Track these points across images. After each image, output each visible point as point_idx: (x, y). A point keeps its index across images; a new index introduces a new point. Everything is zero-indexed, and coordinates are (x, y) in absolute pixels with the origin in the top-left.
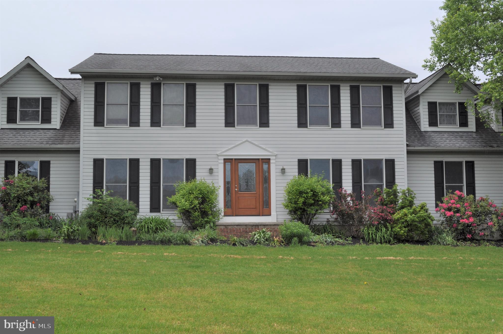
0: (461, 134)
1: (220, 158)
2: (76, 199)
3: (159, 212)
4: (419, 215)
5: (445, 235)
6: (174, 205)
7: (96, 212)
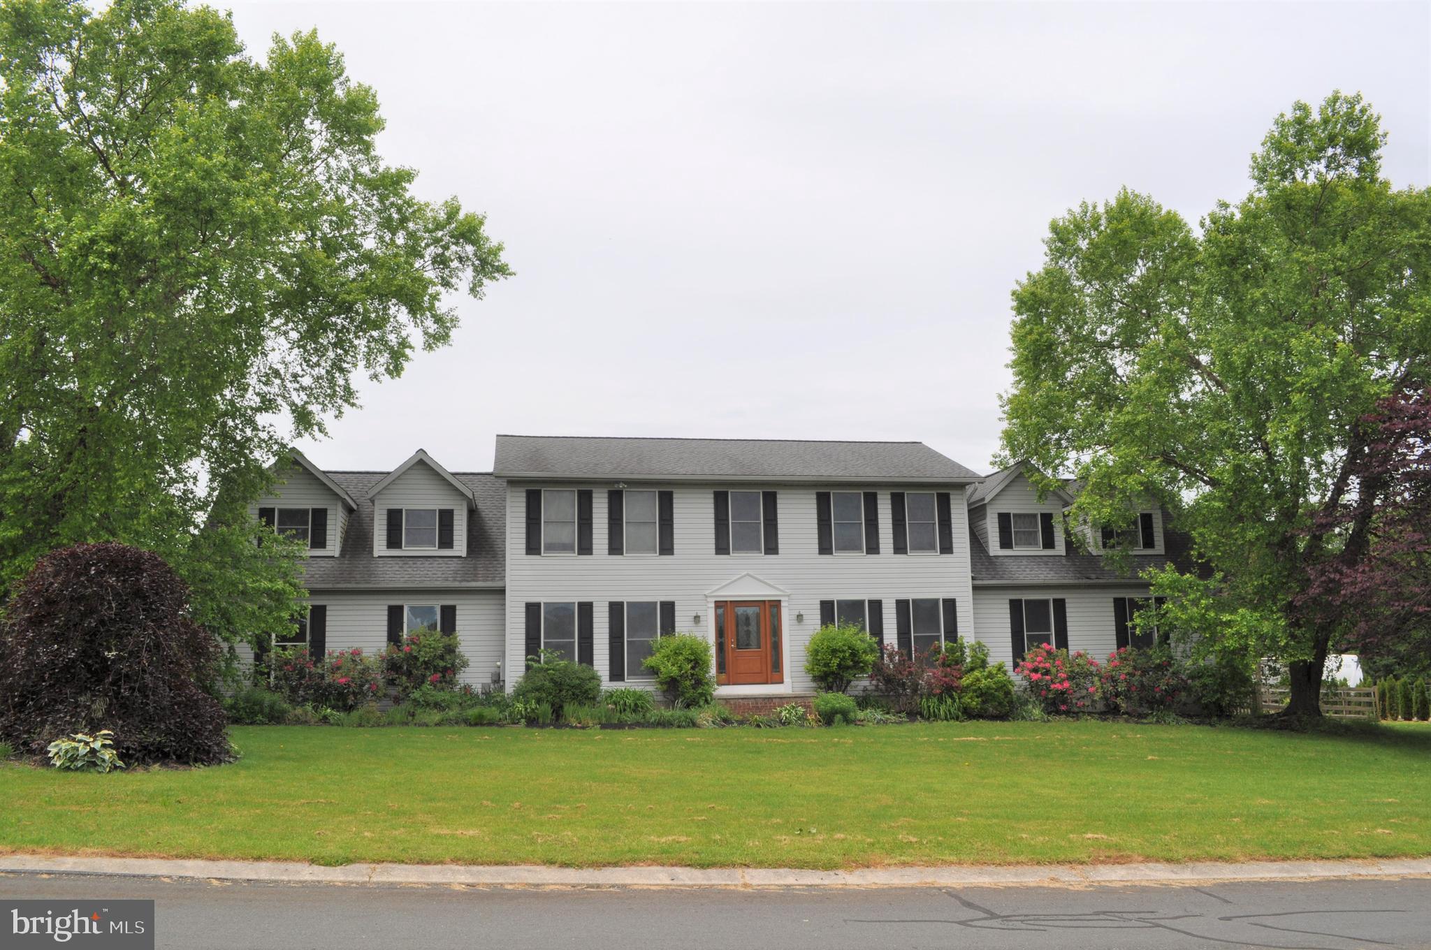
0: (1045, 559)
1: (709, 599)
2: (499, 663)
3: (623, 680)
4: (996, 679)
5: (1030, 707)
6: (654, 671)
7: (547, 683)
